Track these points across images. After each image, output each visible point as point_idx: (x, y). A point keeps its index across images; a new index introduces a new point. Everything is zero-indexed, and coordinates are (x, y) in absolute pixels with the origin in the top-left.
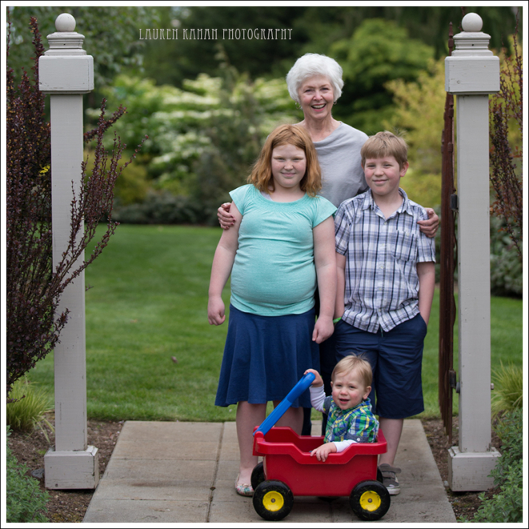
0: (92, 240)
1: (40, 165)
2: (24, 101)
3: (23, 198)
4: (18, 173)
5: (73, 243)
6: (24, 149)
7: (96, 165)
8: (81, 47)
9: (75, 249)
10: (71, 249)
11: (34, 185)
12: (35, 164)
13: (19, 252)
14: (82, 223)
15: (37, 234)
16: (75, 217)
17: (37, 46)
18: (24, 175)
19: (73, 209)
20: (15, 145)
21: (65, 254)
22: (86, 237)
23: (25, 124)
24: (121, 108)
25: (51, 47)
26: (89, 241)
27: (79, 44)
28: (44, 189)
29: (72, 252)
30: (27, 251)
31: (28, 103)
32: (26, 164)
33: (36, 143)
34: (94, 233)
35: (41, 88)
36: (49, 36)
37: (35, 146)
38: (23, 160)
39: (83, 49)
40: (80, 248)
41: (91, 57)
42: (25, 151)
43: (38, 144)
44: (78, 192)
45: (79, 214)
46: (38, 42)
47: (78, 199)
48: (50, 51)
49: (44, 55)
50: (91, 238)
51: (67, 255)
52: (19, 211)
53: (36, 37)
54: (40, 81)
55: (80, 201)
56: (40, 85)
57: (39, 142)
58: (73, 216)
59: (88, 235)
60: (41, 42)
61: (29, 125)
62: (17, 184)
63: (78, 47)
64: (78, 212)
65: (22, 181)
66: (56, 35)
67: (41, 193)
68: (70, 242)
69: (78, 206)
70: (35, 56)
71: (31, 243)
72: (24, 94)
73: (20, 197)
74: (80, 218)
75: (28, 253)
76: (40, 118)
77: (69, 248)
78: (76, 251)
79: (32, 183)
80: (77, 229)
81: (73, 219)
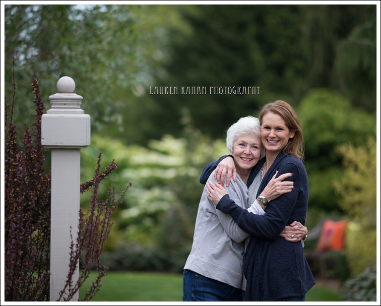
0: (87, 280)
1: (40, 212)
2: (27, 154)
3: (25, 241)
4: (21, 219)
5: (70, 282)
6: (26, 197)
7: (92, 213)
8: (80, 107)
9: (72, 288)
10: (68, 287)
11: (35, 230)
12: (36, 211)
13: (20, 291)
14: (78, 265)
15: (35, 275)
16: (72, 259)
17: (38, 105)
18: (26, 221)
19: (72, 252)
20: (17, 193)
21: (63, 292)
22: (82, 277)
23: (27, 176)
24: (113, 162)
25: (52, 106)
26: (84, 280)
27: (78, 104)
28: (43, 234)
29: (70, 290)
30: (26, 289)
31: (30, 156)
32: (28, 210)
33: (36, 192)
34: (89, 274)
35: (44, 142)
36: (51, 97)
37: (36, 195)
38: (25, 207)
39: (81, 108)
40: (77, 287)
41: (88, 116)
42: (27, 199)
43: (38, 193)
44: (76, 236)
45: (76, 256)
46: (39, 101)
47: (75, 242)
48: (51, 110)
49: (46, 113)
50: (85, 278)
51: (64, 294)
52: (21, 253)
53: (37, 97)
54: (42, 137)
55: (77, 245)
56: (42, 140)
57: (39, 191)
58: (71, 258)
59: (84, 275)
60: (41, 101)
61: (31, 176)
62: (20, 229)
63: (77, 107)
64: (75, 254)
65: (24, 227)
66: (57, 95)
67: (40, 237)
68: (67, 282)
69: (75, 249)
70: (36, 113)
71: (30, 282)
72: (27, 148)
73: (22, 240)
74: (76, 260)
75: (27, 291)
76: (40, 170)
77: (66, 286)
78: (73, 289)
79: (33, 228)
80: (74, 270)
81: (71, 261)
